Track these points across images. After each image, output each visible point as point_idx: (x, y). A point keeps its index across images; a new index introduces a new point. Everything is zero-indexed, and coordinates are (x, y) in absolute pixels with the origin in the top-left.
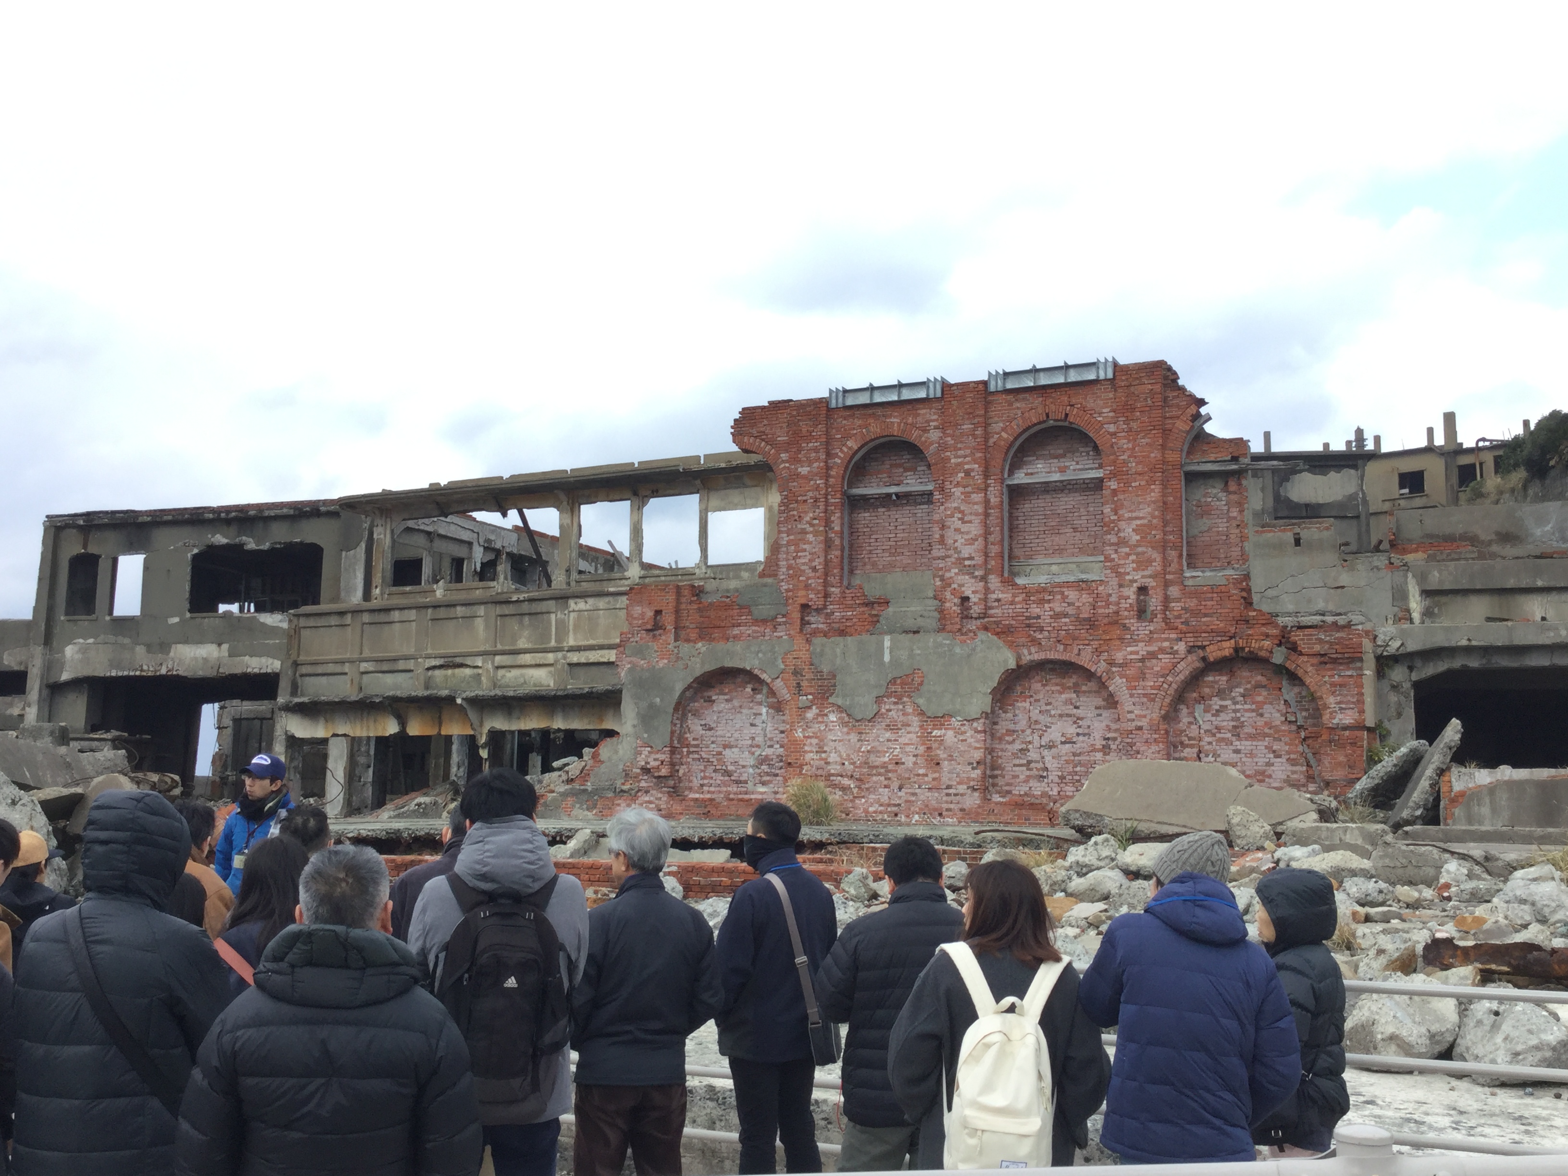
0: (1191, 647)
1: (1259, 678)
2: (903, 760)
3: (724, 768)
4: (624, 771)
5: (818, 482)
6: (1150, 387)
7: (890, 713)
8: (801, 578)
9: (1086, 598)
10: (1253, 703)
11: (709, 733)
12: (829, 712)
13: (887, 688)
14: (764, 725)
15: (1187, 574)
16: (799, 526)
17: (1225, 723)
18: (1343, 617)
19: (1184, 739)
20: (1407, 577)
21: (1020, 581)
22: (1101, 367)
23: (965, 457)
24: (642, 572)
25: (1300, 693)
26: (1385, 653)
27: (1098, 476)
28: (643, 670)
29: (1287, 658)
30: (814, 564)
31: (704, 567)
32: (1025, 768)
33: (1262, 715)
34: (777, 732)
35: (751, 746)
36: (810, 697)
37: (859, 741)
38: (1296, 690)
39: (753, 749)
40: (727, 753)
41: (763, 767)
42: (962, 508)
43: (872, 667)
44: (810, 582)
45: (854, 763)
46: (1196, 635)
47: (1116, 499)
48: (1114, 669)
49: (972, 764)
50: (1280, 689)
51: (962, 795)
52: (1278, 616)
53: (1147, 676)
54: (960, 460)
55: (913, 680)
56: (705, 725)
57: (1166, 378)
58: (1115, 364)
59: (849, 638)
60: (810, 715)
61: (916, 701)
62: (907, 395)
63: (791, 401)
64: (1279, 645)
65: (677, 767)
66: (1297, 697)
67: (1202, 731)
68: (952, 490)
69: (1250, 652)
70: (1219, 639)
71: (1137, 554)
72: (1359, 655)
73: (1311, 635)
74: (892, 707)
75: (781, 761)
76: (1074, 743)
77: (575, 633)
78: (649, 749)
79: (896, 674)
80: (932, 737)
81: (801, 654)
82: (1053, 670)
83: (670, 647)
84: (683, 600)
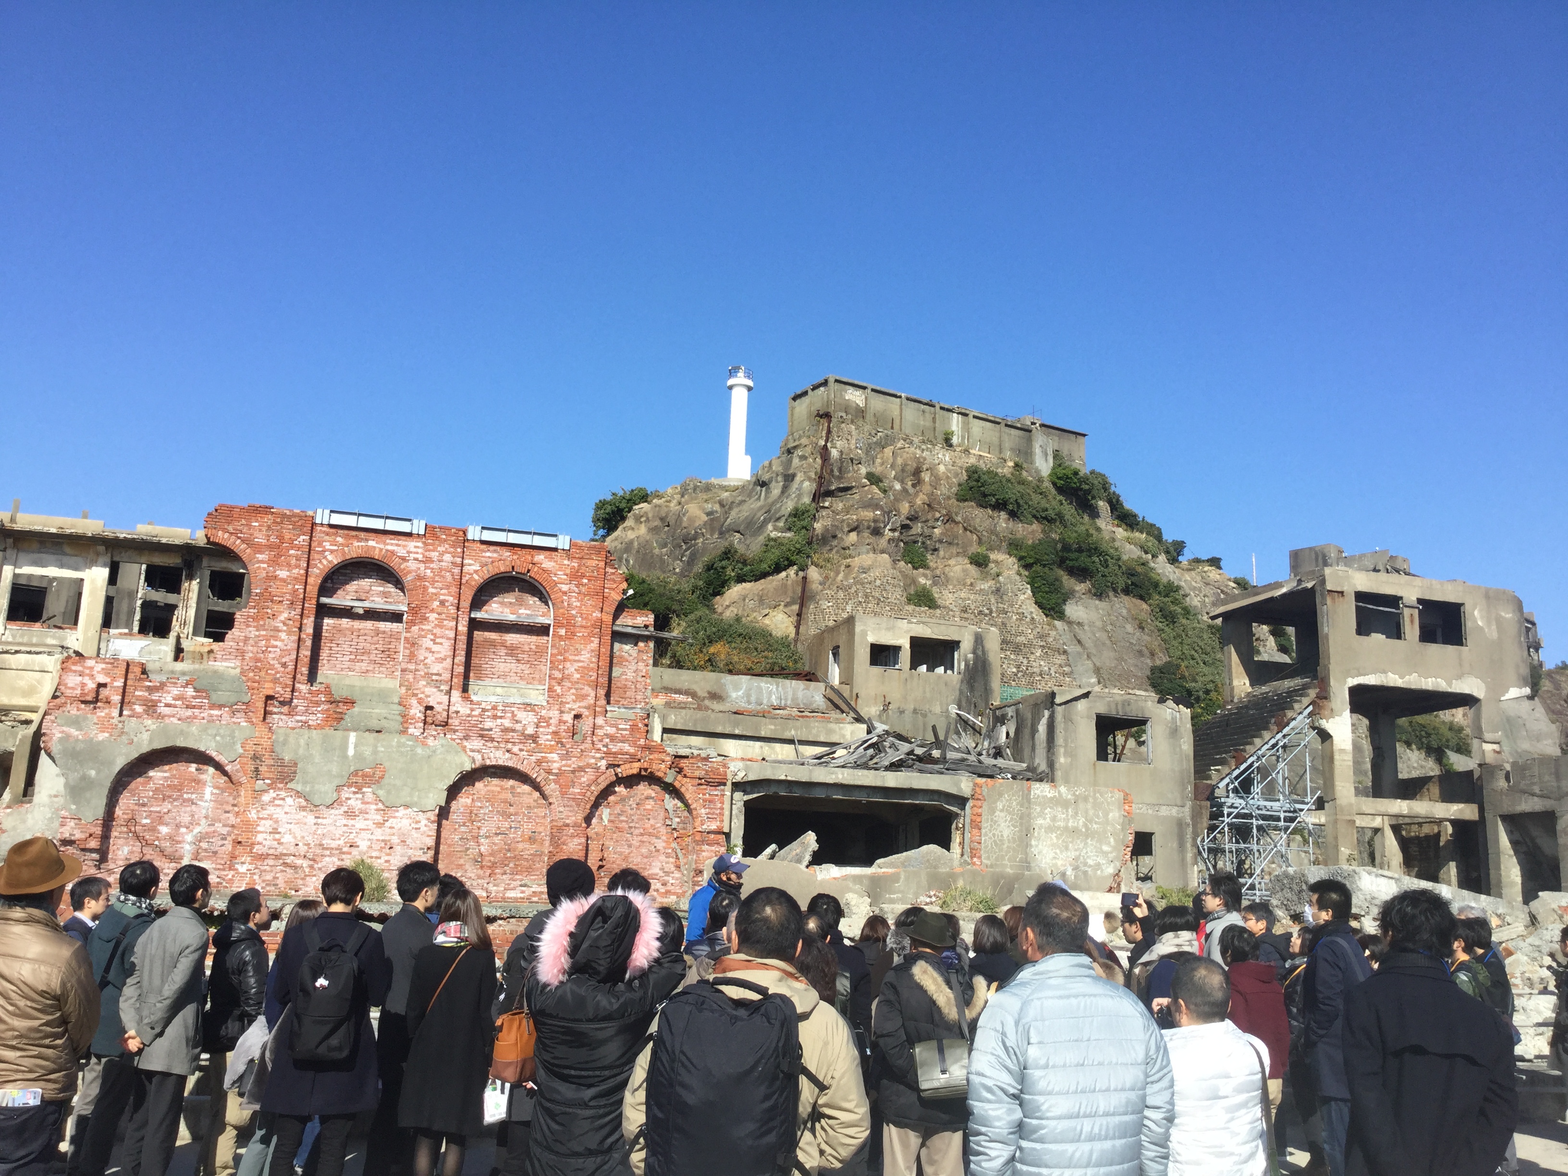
0: (610, 765)
1: (650, 791)
2: (359, 843)
5: (296, 587)
6: (595, 562)
7: (349, 802)
8: (269, 672)
9: (531, 718)
12: (287, 796)
13: (349, 779)
14: (207, 804)
15: (609, 709)
17: (623, 825)
19: (593, 834)
21: (476, 698)
23: (440, 589)
26: (736, 781)
27: (544, 622)
28: (77, 740)
29: (676, 779)
30: (284, 660)
35: (190, 824)
36: (268, 782)
37: (316, 824)
38: (674, 802)
39: (193, 826)
40: (162, 828)
41: (202, 843)
42: (435, 631)
43: (335, 758)
44: (277, 675)
45: (310, 843)
46: (613, 756)
47: (561, 643)
48: (551, 777)
49: (424, 848)
50: (664, 800)
53: (576, 784)
54: (436, 591)
55: (374, 774)
56: (139, 800)
57: (607, 557)
59: (315, 731)
60: (266, 798)
61: (376, 792)
64: (670, 769)
66: (674, 808)
67: (606, 830)
68: (427, 615)
69: (650, 772)
70: (630, 760)
71: (577, 689)
72: (724, 781)
74: (351, 796)
79: (358, 767)
80: (387, 824)
81: (262, 741)
82: (494, 774)
83: (113, 721)
84: (131, 676)
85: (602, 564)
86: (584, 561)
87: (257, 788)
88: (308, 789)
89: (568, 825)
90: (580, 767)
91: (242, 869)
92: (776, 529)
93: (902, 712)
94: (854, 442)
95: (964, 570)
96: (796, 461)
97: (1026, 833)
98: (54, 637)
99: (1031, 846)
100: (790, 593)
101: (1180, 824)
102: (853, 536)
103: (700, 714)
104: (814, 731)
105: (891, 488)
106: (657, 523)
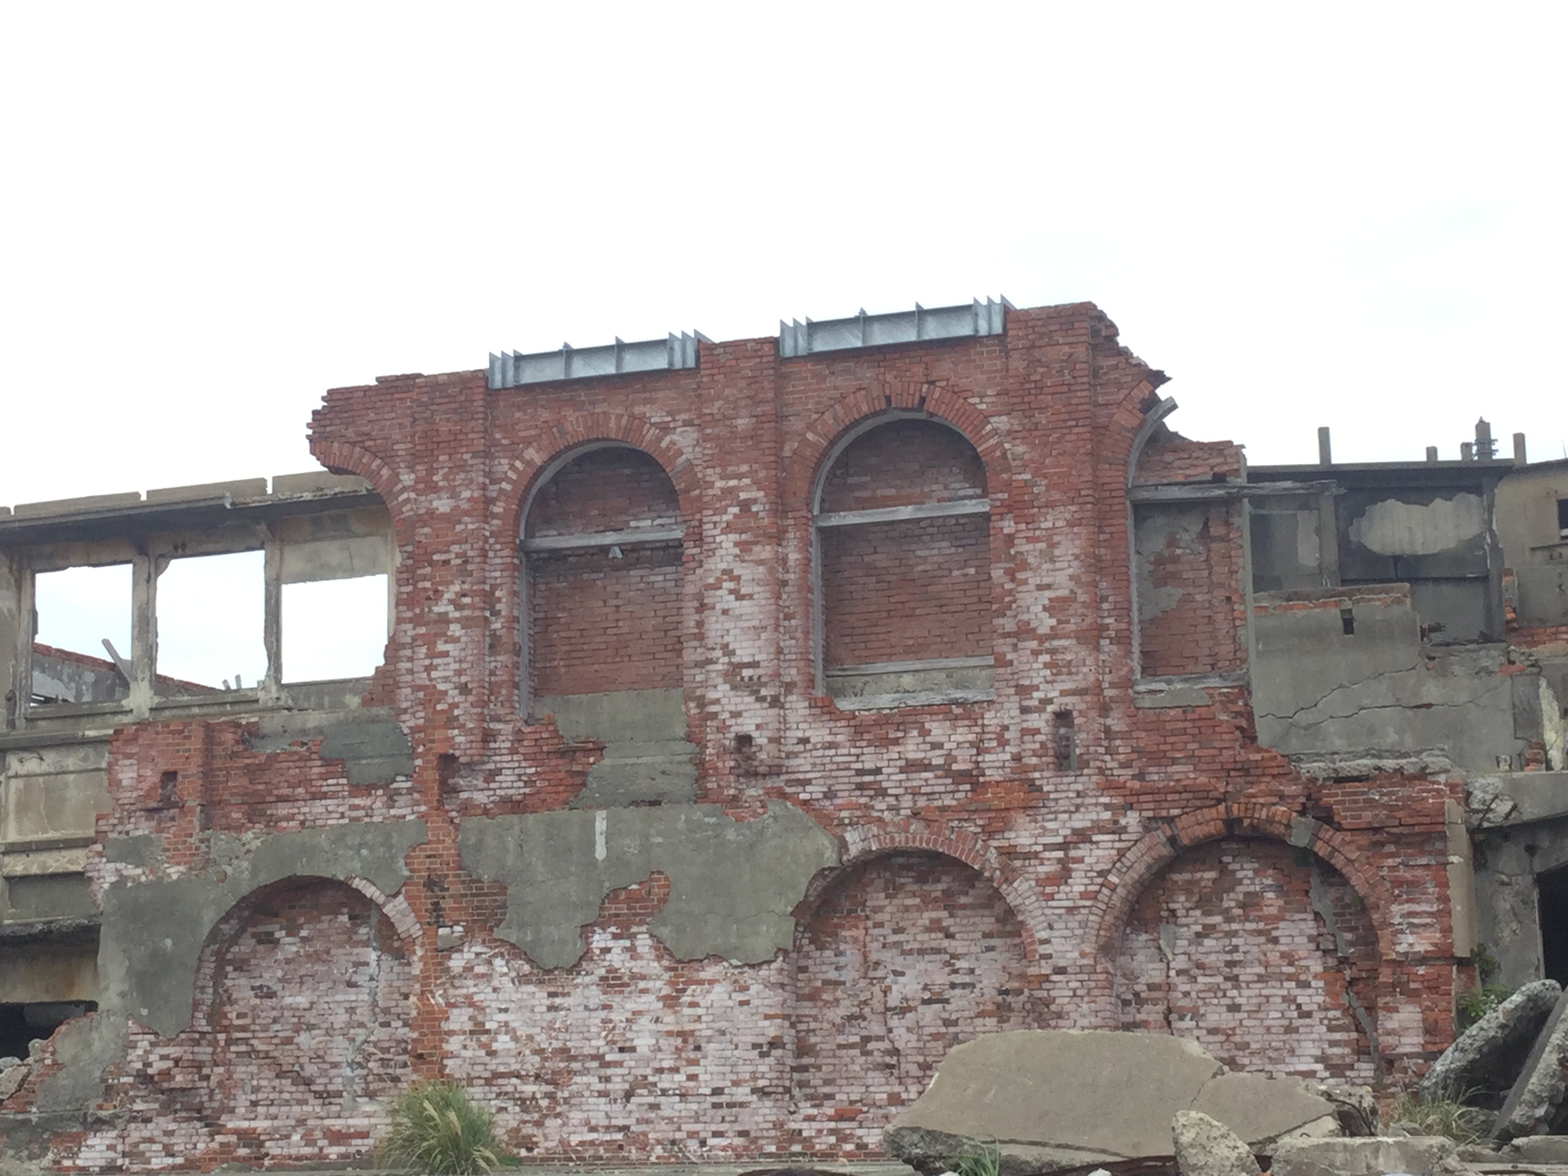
0: (1149, 818)
1: (1269, 873)
2: (635, 1043)
3: (297, 1068)
4: (103, 1080)
5: (470, 527)
6: (1066, 349)
7: (608, 957)
8: (439, 707)
9: (964, 734)
10: (1260, 919)
11: (269, 1002)
12: (495, 956)
13: (601, 909)
14: (374, 984)
15: (1142, 688)
16: (436, 609)
17: (1213, 957)
18: (1414, 760)
19: (1142, 988)
20: (1539, 687)
21: (845, 705)
22: (982, 313)
23: (740, 477)
24: (157, 700)
25: (1340, 899)
26: (1486, 825)
27: (983, 510)
28: (140, 883)
29: (1316, 837)
30: (464, 679)
31: (274, 688)
32: (856, 1052)
33: (1275, 941)
34: (397, 996)
35: (349, 1025)
36: (458, 929)
37: (551, 1008)
38: (1333, 893)
39: (352, 1031)
40: (303, 1038)
41: (370, 1065)
42: (736, 573)
43: (573, 869)
44: (456, 712)
45: (540, 1052)
46: (1157, 797)
47: (1012, 552)
48: (1014, 864)
49: (760, 1046)
50: (1307, 893)
51: (742, 1105)
52: (1300, 760)
53: (1074, 874)
54: (733, 483)
55: (649, 893)
56: (261, 987)
57: (1095, 333)
58: (1007, 310)
59: (530, 818)
60: (456, 963)
61: (656, 933)
62: (633, 364)
63: (419, 376)
64: (1302, 813)
65: (206, 1071)
66: (1336, 906)
67: (1172, 973)
68: (718, 539)
69: (1251, 825)
70: (1198, 803)
71: (1052, 652)
72: (1439, 828)
73: (1355, 794)
74: (611, 944)
75: (405, 1051)
76: (947, 1001)
77: (19, 819)
78: (152, 1037)
79: (617, 882)
80: (686, 999)
81: (441, 849)
82: (908, 867)
83: (192, 840)
84: (219, 750)
85: (1081, 352)
86: (1037, 353)
87: (440, 945)
88: (529, 938)
89: (1061, 971)
90: (1075, 831)
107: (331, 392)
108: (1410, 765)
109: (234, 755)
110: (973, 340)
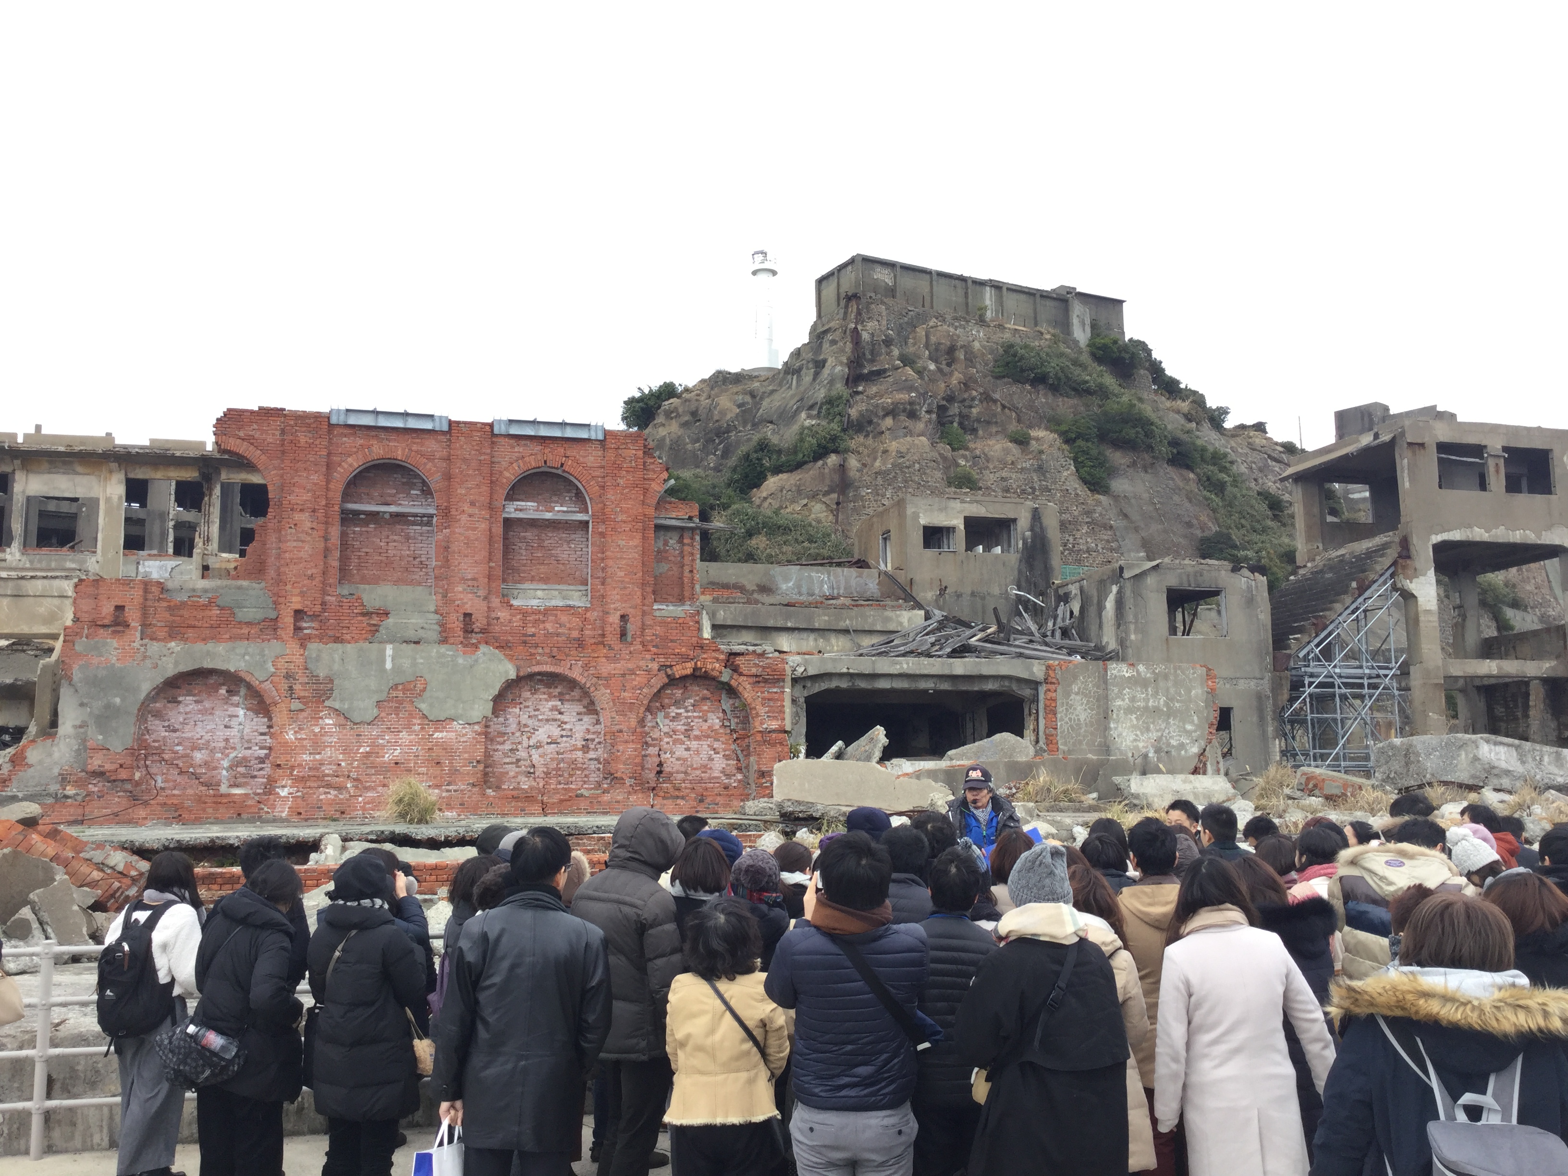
0: (662, 666)
1: (705, 692)
2: (403, 761)
3: (191, 770)
5: (317, 493)
6: (633, 451)
8: (296, 585)
9: (576, 621)
10: (700, 712)
11: (174, 735)
12: (325, 715)
13: (388, 693)
14: (241, 727)
15: (655, 607)
17: (679, 727)
18: (760, 647)
19: (649, 739)
21: (515, 603)
22: (591, 428)
23: (471, 488)
25: (734, 703)
26: (796, 676)
27: (583, 518)
28: (99, 667)
29: (732, 678)
30: (309, 572)
32: (514, 766)
33: (706, 721)
34: (257, 734)
35: (225, 748)
36: (304, 700)
37: (357, 742)
38: (731, 702)
39: (228, 751)
40: (196, 755)
41: (239, 769)
43: (373, 673)
44: (305, 589)
45: (350, 764)
46: (665, 656)
47: (602, 540)
48: (600, 682)
49: (472, 763)
50: (720, 700)
51: (462, 791)
53: (627, 688)
55: (415, 687)
56: (169, 726)
57: (645, 446)
58: (605, 429)
59: (347, 646)
61: (418, 706)
62: (412, 423)
63: (283, 410)
64: (725, 667)
66: (732, 707)
67: (662, 734)
68: (457, 517)
69: (704, 672)
70: (682, 660)
71: (620, 588)
72: (781, 677)
73: (750, 661)
74: (392, 711)
75: (260, 763)
76: (558, 743)
79: (397, 680)
80: (433, 739)
81: (294, 658)
82: (541, 681)
83: (136, 645)
84: (150, 596)
85: (640, 453)
86: (620, 451)
87: (293, 708)
88: (346, 706)
89: (621, 731)
90: (629, 670)
91: (284, 793)
92: (809, 417)
93: (959, 596)
94: (884, 323)
95: (1004, 449)
96: (826, 345)
97: (1104, 716)
98: (73, 561)
99: (1110, 728)
100: (828, 482)
101: (1260, 698)
102: (889, 422)
103: (749, 608)
104: (870, 620)
105: (925, 368)
106: (687, 418)
107: (229, 410)
108: (759, 650)
109: (159, 599)
110: (588, 440)
